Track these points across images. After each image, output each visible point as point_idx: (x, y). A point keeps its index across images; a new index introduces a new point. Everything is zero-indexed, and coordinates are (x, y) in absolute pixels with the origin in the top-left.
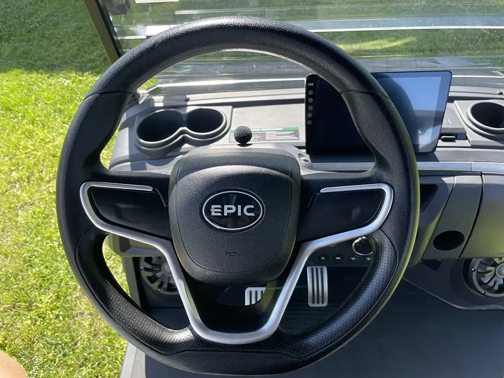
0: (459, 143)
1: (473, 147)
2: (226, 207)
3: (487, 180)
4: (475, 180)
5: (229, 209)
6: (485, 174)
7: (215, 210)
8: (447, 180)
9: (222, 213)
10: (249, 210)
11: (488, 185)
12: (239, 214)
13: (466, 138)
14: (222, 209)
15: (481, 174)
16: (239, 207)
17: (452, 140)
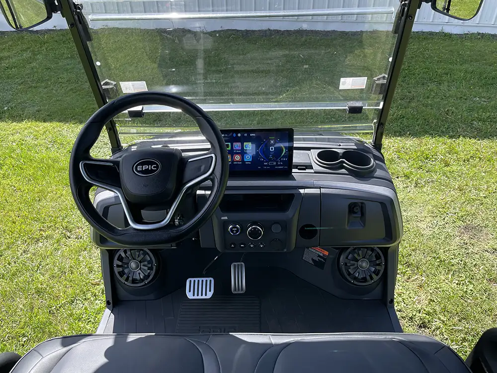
0: (307, 171)
1: (315, 173)
2: (144, 166)
3: (323, 190)
4: (317, 191)
5: (145, 167)
6: (322, 188)
7: (139, 168)
8: (302, 191)
9: (142, 169)
10: (154, 167)
11: (323, 194)
12: (150, 169)
13: (313, 169)
14: (142, 167)
15: (320, 188)
16: (150, 166)
17: (305, 169)
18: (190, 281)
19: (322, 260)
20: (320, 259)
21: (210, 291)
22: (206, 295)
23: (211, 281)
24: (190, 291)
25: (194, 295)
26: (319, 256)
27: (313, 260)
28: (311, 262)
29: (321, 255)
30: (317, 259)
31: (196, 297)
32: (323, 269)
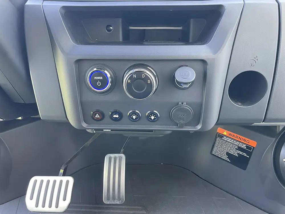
18: (36, 181)
19: (245, 155)
20: (241, 153)
21: (64, 199)
22: (57, 206)
23: (68, 182)
24: (31, 198)
25: (37, 206)
26: (240, 149)
27: (228, 154)
28: (225, 157)
29: (244, 146)
30: (235, 153)
31: (40, 209)
32: (245, 169)
